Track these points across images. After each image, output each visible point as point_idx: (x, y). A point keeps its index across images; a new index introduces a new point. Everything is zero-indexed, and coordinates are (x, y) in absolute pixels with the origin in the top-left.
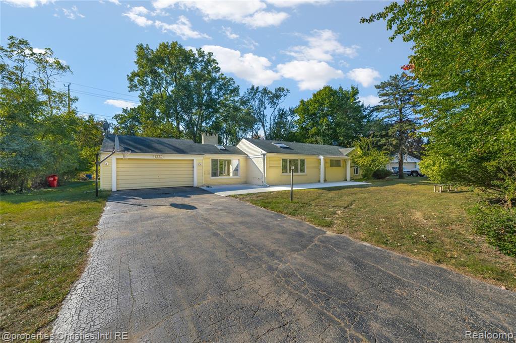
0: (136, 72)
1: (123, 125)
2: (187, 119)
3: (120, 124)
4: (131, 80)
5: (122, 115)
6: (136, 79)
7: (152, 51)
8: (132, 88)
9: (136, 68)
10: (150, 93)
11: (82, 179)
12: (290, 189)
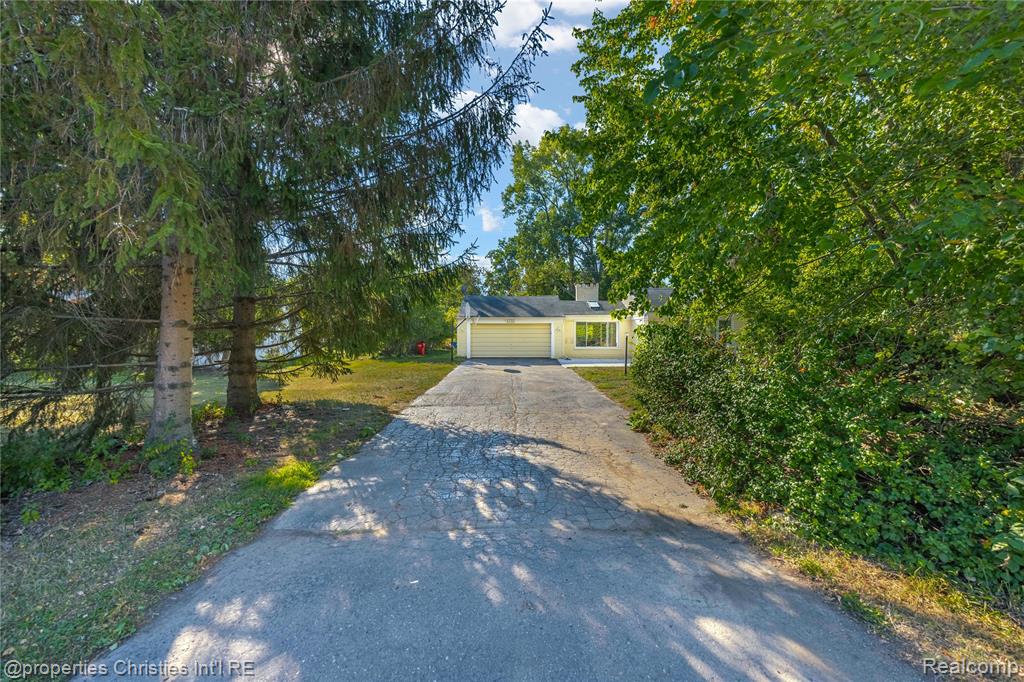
0: (513, 185)
1: (499, 267)
2: (585, 249)
3: (495, 265)
4: (506, 199)
5: (497, 251)
6: (513, 198)
7: (534, 148)
8: (508, 210)
9: (512, 182)
10: (531, 215)
11: (447, 348)
12: (623, 365)
